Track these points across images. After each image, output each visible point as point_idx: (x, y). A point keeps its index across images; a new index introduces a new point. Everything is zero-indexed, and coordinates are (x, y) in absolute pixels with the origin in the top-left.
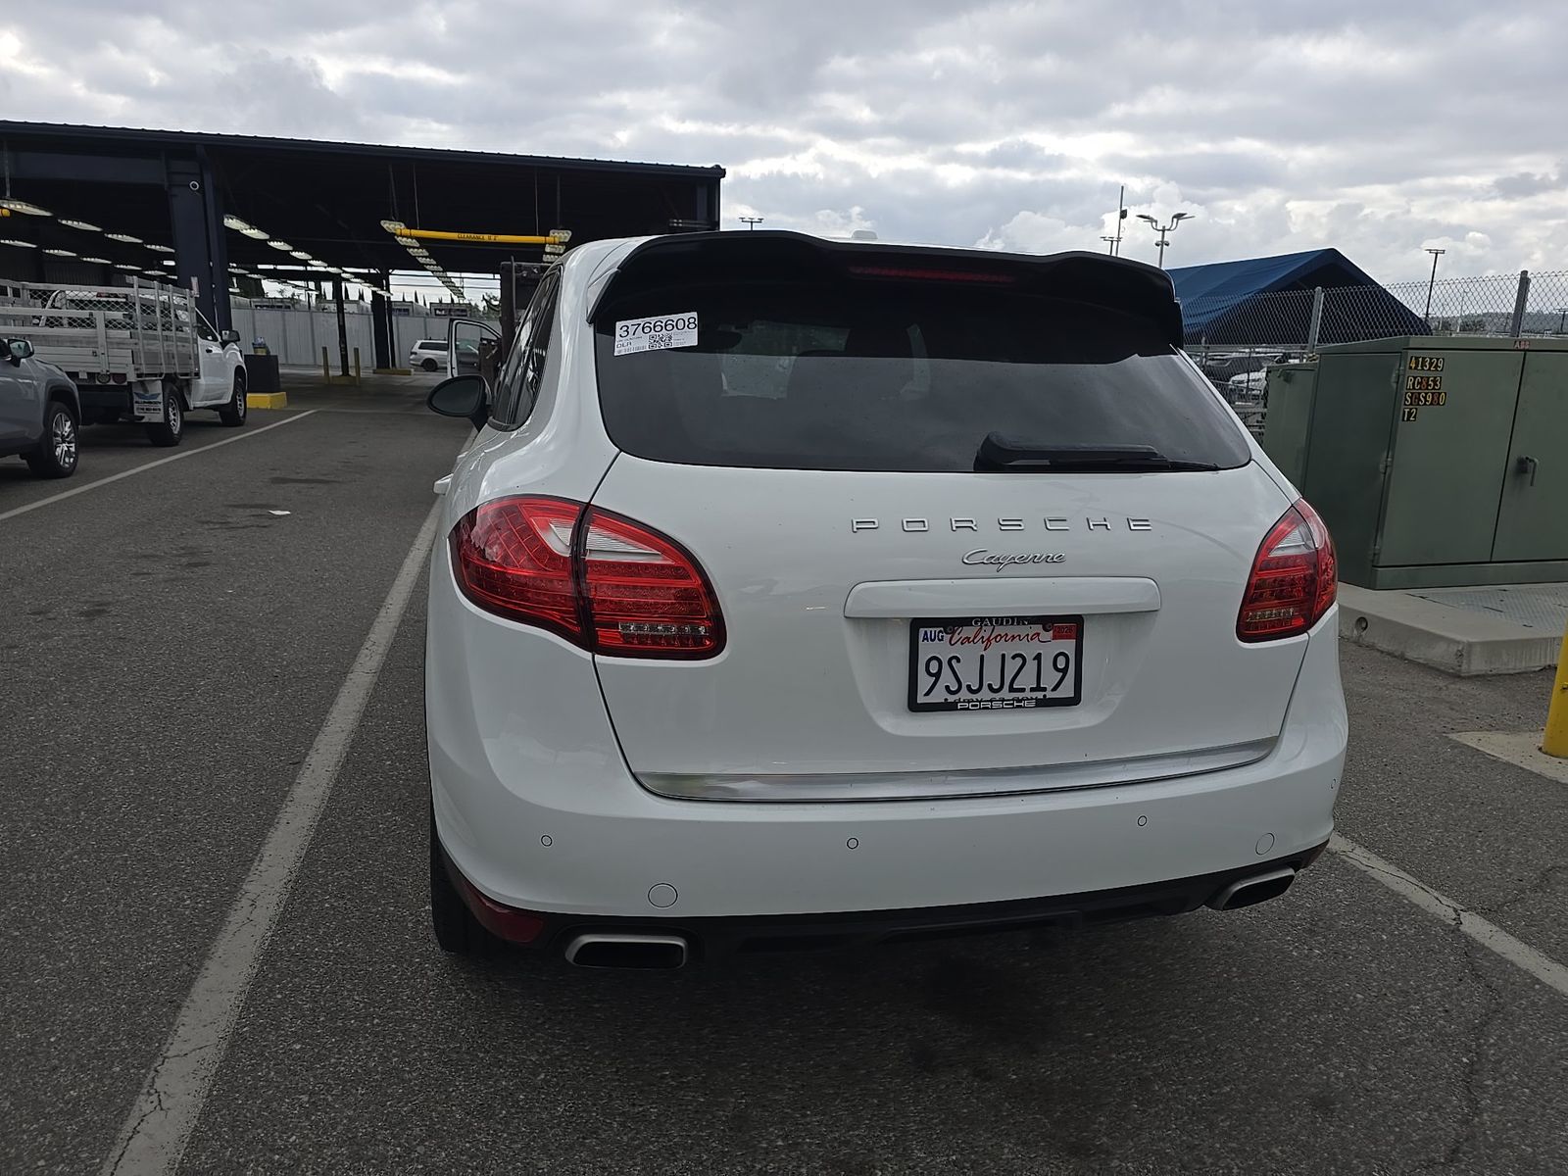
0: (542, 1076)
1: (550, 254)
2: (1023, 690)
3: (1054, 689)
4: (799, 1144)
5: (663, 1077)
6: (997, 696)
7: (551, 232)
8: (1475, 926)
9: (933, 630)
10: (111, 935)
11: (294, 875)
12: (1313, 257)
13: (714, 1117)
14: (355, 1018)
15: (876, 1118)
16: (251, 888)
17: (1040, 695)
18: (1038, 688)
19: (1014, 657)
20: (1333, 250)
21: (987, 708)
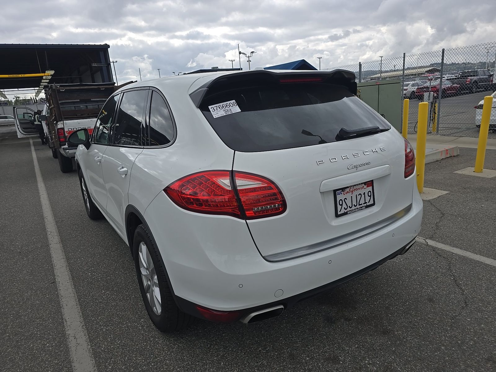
0: (222, 363)
1: (45, 79)
2: (362, 204)
3: (369, 202)
4: (313, 357)
5: (260, 351)
6: (356, 208)
7: (46, 71)
8: (431, 242)
9: (339, 191)
10: (25, 366)
11: (83, 323)
12: (299, 62)
13: (284, 358)
14: (145, 365)
15: (328, 342)
16: (70, 332)
17: (365, 205)
18: (366, 203)
19: (359, 195)
20: (303, 60)
21: (354, 212)
